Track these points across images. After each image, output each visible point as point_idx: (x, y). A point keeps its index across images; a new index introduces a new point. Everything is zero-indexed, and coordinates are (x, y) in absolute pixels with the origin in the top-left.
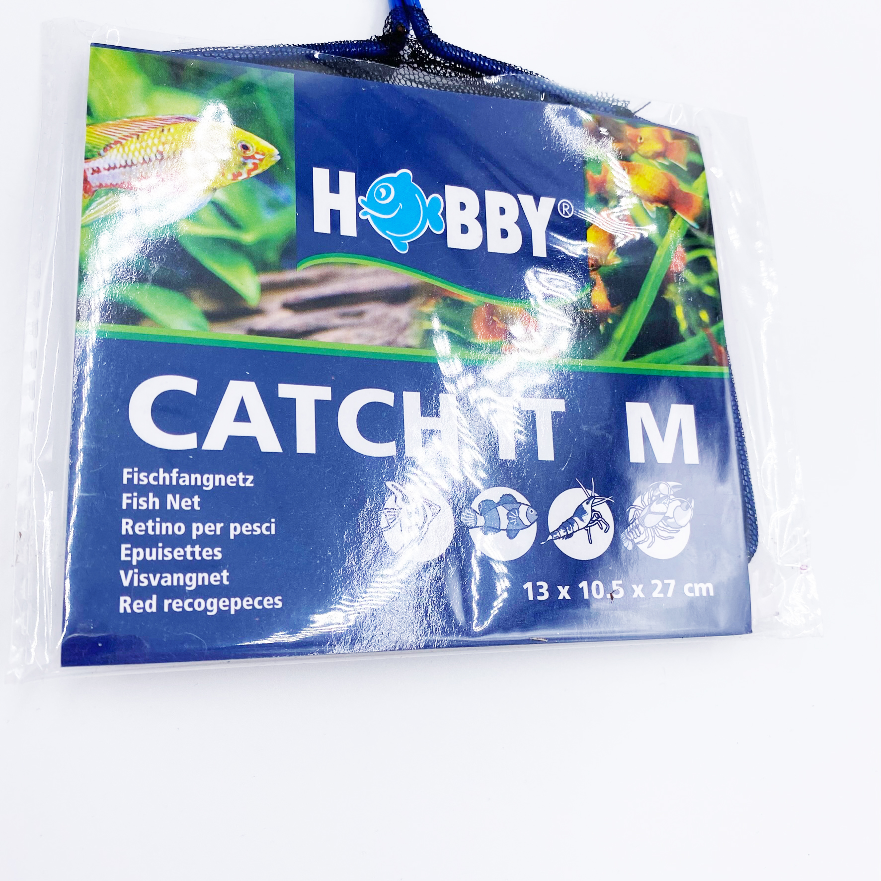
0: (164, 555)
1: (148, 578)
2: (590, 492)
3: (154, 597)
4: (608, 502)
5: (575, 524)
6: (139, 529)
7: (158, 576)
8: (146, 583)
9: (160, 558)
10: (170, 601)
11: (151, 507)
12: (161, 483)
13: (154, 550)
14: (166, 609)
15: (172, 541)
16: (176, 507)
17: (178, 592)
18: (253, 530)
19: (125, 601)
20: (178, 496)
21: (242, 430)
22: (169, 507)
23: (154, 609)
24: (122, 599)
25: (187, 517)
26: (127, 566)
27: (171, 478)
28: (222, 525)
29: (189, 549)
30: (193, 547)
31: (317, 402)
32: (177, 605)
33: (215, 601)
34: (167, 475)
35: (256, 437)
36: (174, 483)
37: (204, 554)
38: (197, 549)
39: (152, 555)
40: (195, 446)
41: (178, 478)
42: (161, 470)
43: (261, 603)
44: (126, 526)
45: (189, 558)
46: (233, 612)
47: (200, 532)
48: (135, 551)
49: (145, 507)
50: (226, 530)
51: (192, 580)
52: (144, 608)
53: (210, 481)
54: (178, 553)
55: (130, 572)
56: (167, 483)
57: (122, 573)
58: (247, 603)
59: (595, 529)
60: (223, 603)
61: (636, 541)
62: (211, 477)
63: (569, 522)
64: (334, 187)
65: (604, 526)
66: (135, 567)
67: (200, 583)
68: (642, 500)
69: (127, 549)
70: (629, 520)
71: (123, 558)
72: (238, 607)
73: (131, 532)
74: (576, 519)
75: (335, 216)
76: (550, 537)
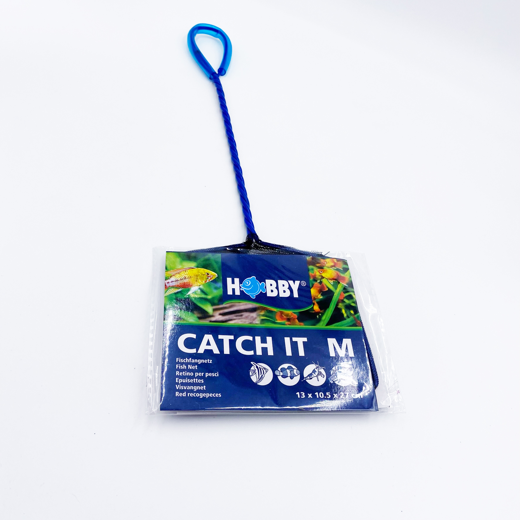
0: (188, 381)
1: (183, 387)
2: (317, 365)
3: (185, 392)
4: (323, 368)
5: (313, 375)
6: (181, 374)
7: (186, 387)
8: (183, 388)
9: (187, 382)
10: (189, 394)
11: (184, 368)
12: (187, 362)
13: (185, 380)
14: (188, 396)
15: (190, 377)
16: (191, 368)
17: (192, 391)
18: (212, 375)
19: (177, 393)
20: (191, 365)
21: (208, 348)
22: (189, 368)
23: (185, 396)
24: (176, 392)
25: (194, 371)
26: (178, 384)
27: (189, 360)
28: (203, 373)
29: (194, 380)
30: (195, 379)
31: (230, 340)
32: (191, 395)
33: (202, 394)
34: (188, 360)
35: (212, 350)
36: (190, 362)
37: (199, 381)
38: (197, 380)
39: (184, 381)
40: (196, 352)
41: (191, 361)
42: (187, 358)
43: (215, 395)
44: (177, 373)
45: (194, 382)
46: (207, 397)
47: (197, 375)
48: (180, 380)
49: (182, 368)
50: (204, 375)
51: (196, 388)
52: (182, 395)
53: (200, 361)
54: (191, 381)
55: (179, 385)
56: (188, 362)
57: (176, 385)
58: (211, 395)
59: (320, 377)
60: (204, 395)
61: (334, 380)
62: (200, 360)
63: (311, 374)
64: (233, 282)
65: (323, 376)
66: (180, 384)
67: (198, 389)
68: (335, 368)
69: (177, 379)
70: (331, 374)
71: (177, 382)
72: (209, 396)
73: (179, 375)
74: (313, 373)
75: (234, 290)
76: (304, 379)
